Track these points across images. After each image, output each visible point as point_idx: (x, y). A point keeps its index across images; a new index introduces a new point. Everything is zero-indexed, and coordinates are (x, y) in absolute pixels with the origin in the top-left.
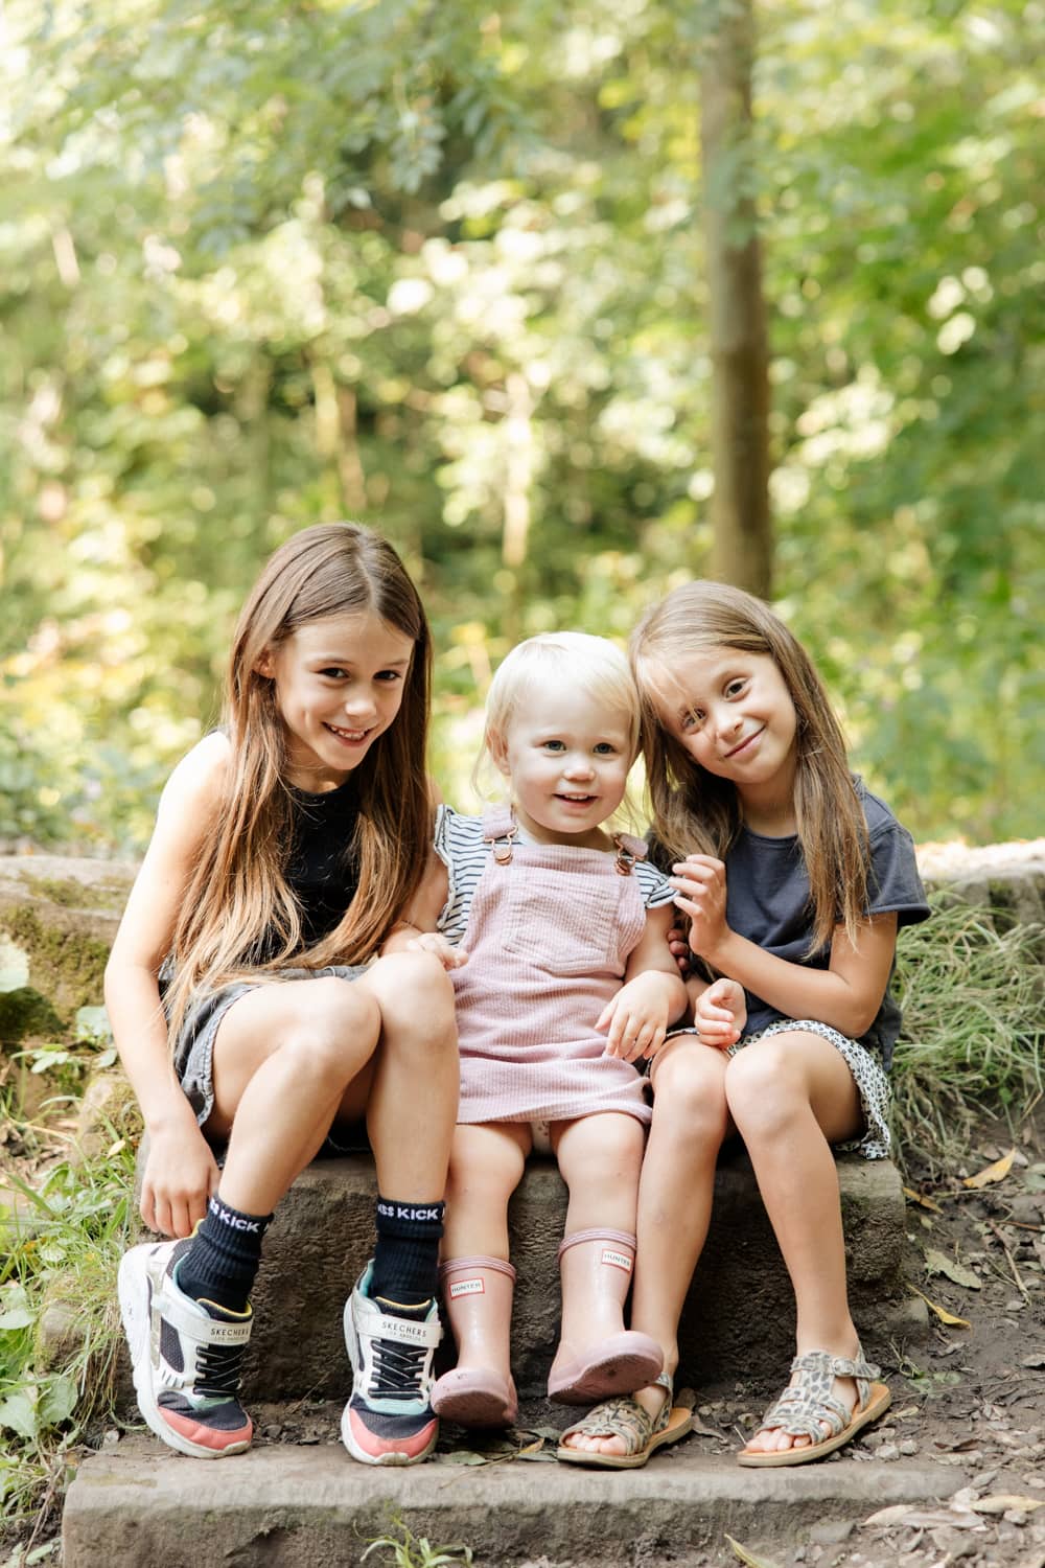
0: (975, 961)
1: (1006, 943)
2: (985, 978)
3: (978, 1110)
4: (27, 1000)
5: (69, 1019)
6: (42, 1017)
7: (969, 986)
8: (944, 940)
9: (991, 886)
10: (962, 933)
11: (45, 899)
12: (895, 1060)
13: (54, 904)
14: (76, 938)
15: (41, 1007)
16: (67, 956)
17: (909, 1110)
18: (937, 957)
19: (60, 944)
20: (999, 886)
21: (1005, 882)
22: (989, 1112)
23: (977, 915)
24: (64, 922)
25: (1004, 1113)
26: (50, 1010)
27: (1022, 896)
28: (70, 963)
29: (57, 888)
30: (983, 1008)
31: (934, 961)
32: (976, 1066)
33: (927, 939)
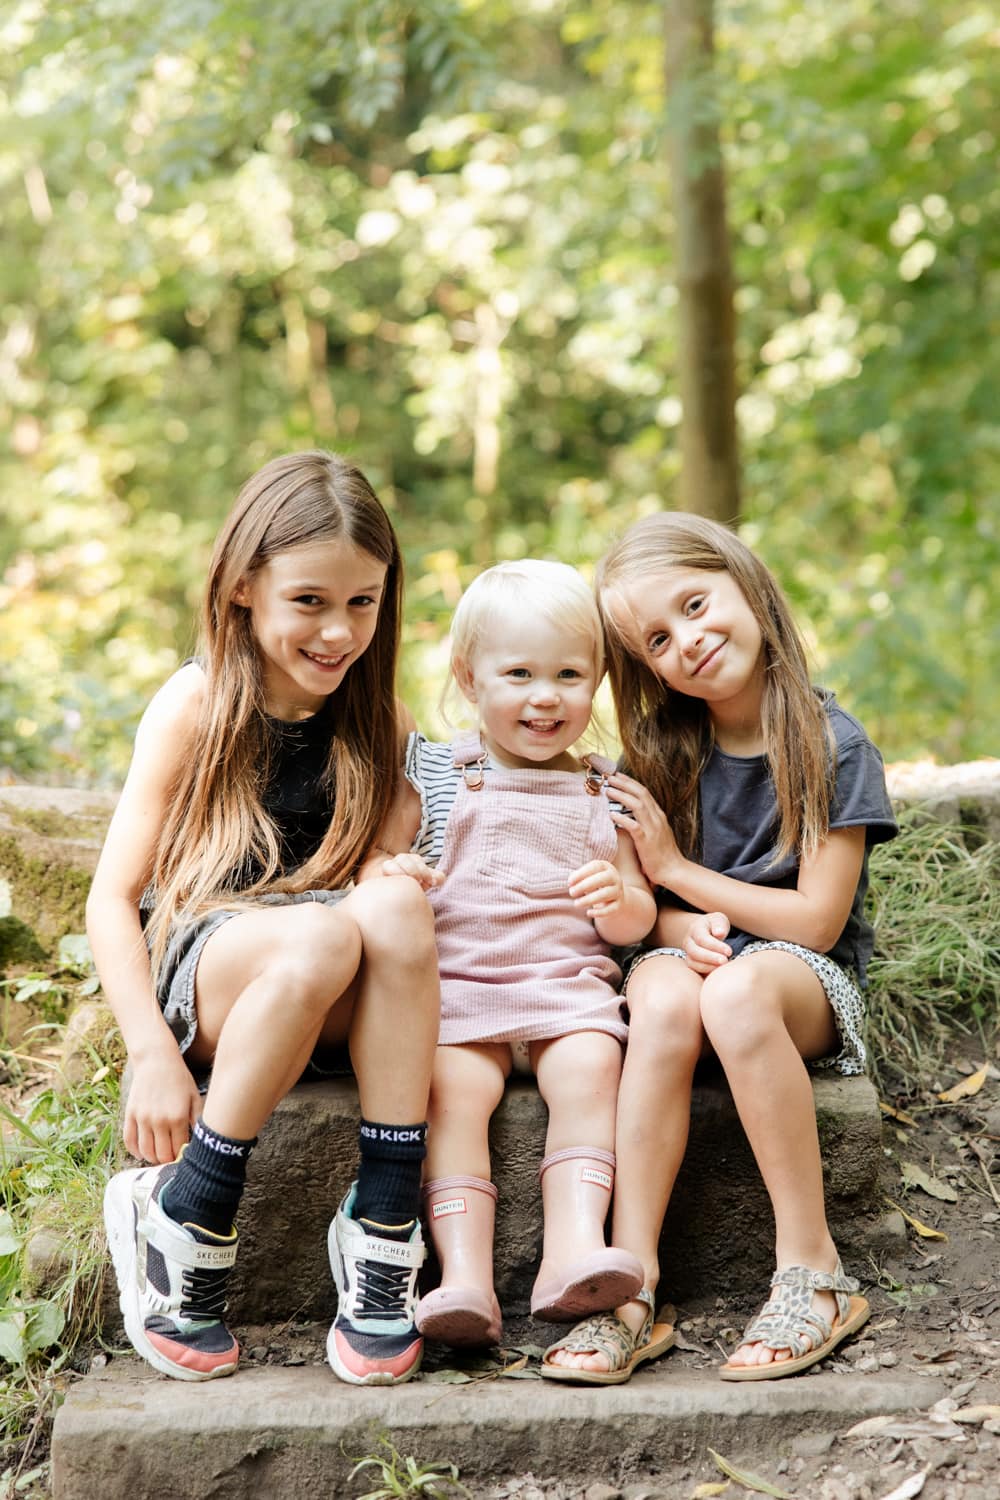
0: (947, 878)
1: (978, 859)
2: (957, 894)
3: (951, 1025)
4: (10, 929)
5: (52, 947)
6: (25, 945)
7: (940, 902)
8: (916, 858)
9: (961, 804)
10: (933, 851)
11: (26, 829)
12: (869, 976)
13: (35, 834)
14: (58, 867)
15: (23, 936)
16: (50, 885)
17: (883, 1026)
18: (909, 875)
19: (42, 874)
20: (969, 804)
21: (975, 800)
22: (962, 1027)
23: (948, 833)
24: (46, 852)
25: (977, 1028)
26: (32, 939)
27: (992, 813)
28: (52, 892)
29: (39, 818)
30: (956, 924)
31: (906, 878)
32: (949, 982)
33: (899, 857)
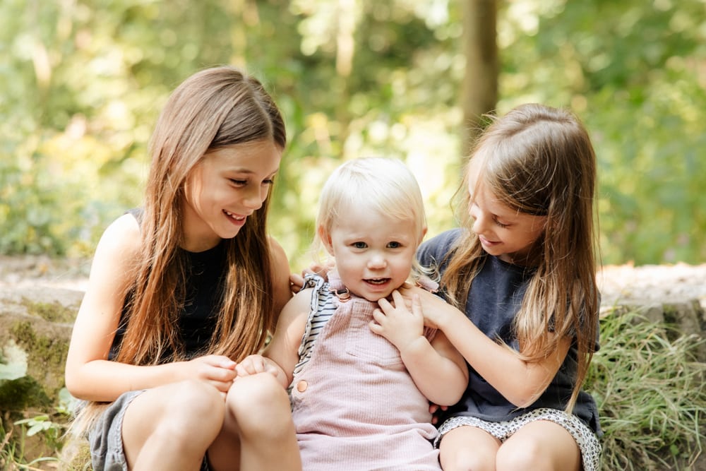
0: (655, 360)
1: (675, 348)
2: (661, 371)
3: (656, 460)
4: (26, 383)
5: (54, 396)
6: (36, 394)
7: (650, 377)
8: (633, 346)
9: (665, 309)
10: (645, 342)
11: (38, 316)
12: (604, 429)
13: (44, 320)
14: (59, 342)
15: (35, 388)
16: (53, 354)
17: (612, 463)
18: (629, 357)
19: (48, 347)
20: (670, 309)
21: (674, 306)
22: (662, 461)
23: (656, 329)
24: (50, 332)
25: (673, 462)
26: (41, 390)
27: (685, 315)
28: (55, 359)
29: (46, 309)
30: (661, 392)
31: (627, 359)
32: (656, 431)
33: (622, 345)
